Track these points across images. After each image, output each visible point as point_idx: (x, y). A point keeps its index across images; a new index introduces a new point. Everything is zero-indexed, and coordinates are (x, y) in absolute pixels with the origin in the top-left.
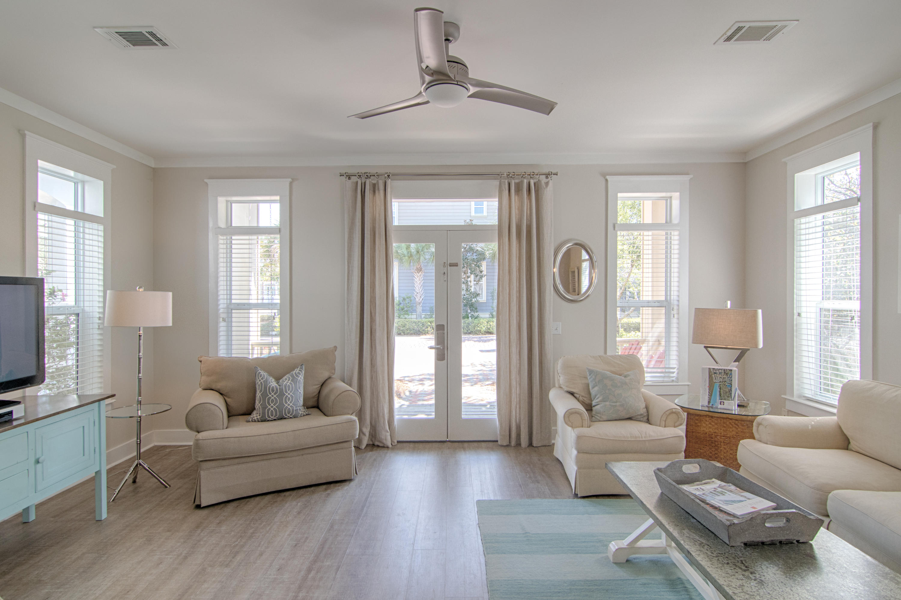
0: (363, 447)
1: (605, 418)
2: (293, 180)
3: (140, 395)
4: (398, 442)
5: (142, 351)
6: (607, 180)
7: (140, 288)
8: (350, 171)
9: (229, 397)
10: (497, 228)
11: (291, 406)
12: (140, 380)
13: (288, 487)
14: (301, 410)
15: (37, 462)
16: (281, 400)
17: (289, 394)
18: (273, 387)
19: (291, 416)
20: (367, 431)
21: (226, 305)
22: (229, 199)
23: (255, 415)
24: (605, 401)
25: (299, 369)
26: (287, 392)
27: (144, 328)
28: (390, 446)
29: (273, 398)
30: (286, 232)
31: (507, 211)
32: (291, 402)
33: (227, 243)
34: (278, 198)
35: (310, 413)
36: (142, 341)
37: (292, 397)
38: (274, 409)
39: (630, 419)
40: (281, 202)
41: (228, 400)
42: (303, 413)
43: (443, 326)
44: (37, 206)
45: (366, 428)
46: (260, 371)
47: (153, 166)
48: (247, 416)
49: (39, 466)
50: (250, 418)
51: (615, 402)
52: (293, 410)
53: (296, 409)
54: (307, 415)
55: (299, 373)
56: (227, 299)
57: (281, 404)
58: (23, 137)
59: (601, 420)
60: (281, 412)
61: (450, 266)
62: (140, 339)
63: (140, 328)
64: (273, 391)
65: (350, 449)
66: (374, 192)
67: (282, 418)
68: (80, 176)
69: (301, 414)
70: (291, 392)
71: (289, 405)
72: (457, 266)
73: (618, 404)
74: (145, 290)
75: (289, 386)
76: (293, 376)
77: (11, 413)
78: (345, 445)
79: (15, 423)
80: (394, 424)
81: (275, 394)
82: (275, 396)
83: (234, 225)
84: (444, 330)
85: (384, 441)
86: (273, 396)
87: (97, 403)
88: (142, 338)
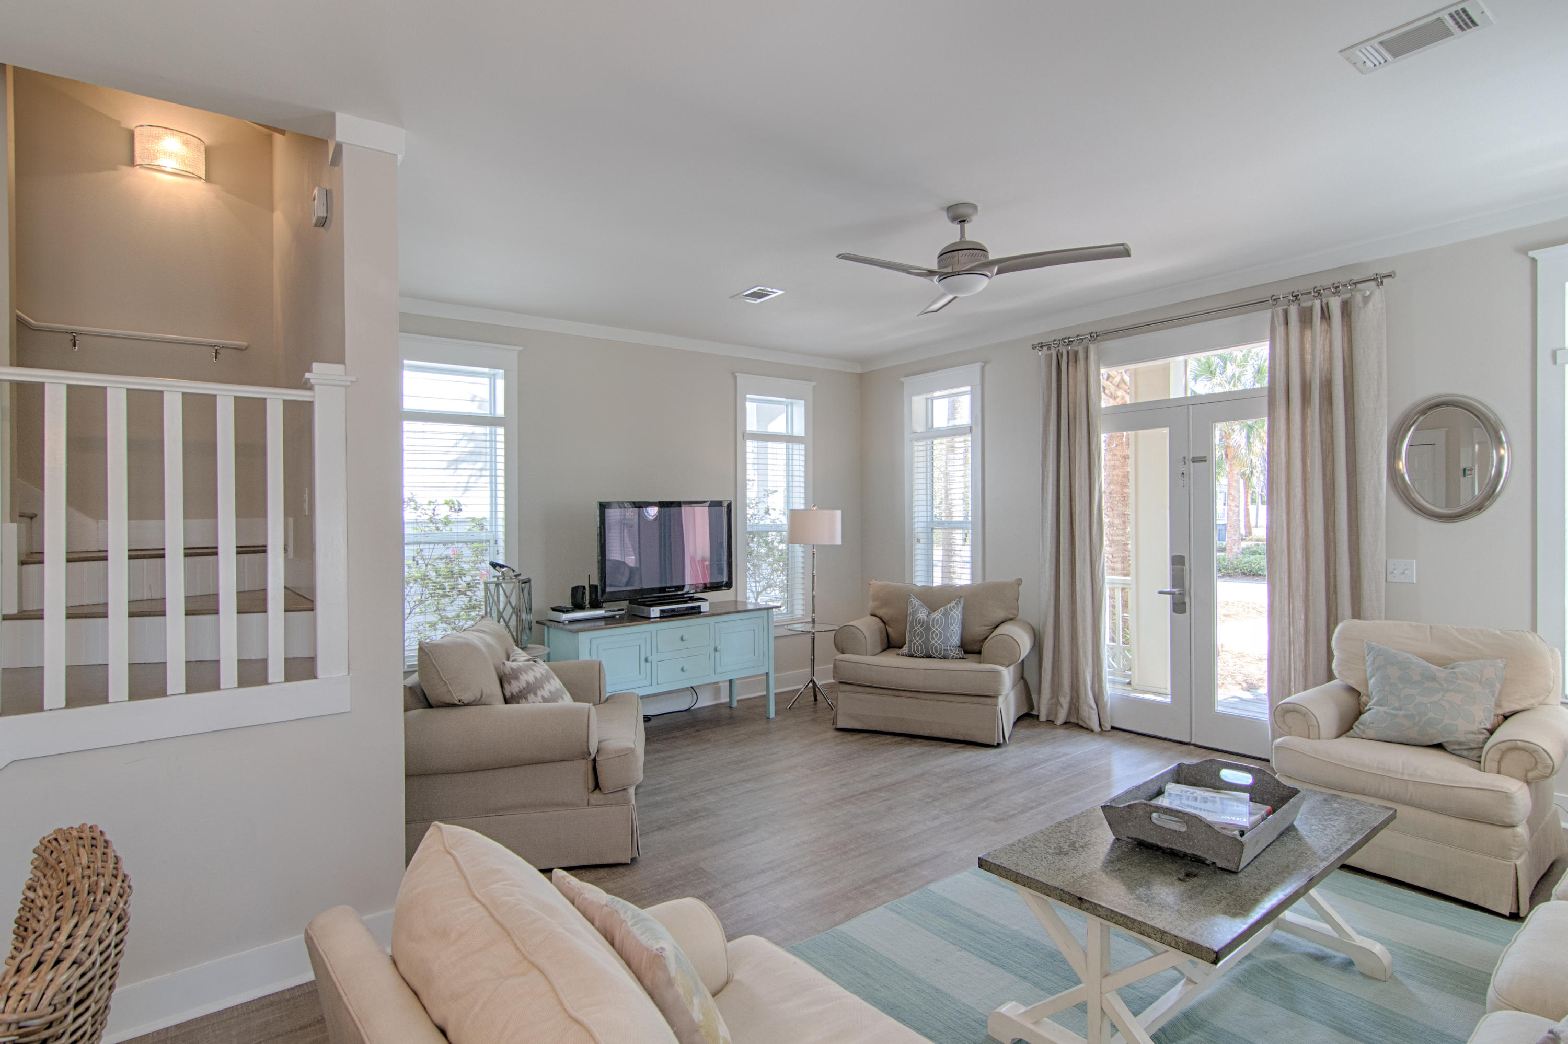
0: (1059, 721)
1: (1371, 733)
2: (985, 363)
3: (813, 612)
4: (1113, 728)
5: (815, 569)
6: (1534, 261)
7: (813, 506)
8: (1045, 340)
9: (889, 627)
10: (1267, 393)
11: (939, 644)
12: (813, 597)
13: (921, 733)
14: (955, 652)
15: (716, 650)
16: (927, 635)
17: (937, 629)
18: (920, 619)
19: (940, 656)
20: (1065, 701)
21: (925, 523)
22: (929, 395)
23: (905, 650)
24: (1381, 705)
25: (956, 602)
26: (934, 627)
27: (818, 546)
28: (1096, 728)
29: (918, 631)
30: (977, 430)
31: (1283, 361)
32: (939, 640)
33: (927, 450)
34: (968, 388)
35: (965, 657)
36: (815, 559)
37: (941, 634)
38: (920, 644)
39: (1439, 746)
40: (972, 393)
41: (889, 630)
42: (955, 655)
43: (1182, 558)
44: (745, 435)
45: (1065, 697)
46: (912, 600)
47: (859, 371)
48: (897, 650)
49: (717, 653)
50: (900, 651)
51: (1397, 709)
52: (941, 649)
53: (946, 648)
54: (960, 658)
55: (954, 607)
56: (927, 516)
57: (927, 638)
58: (735, 378)
59: (1364, 736)
60: (927, 649)
61: (1193, 462)
62: (814, 557)
63: (813, 546)
64: (919, 623)
65: (995, 707)
66: (1076, 362)
67: (930, 657)
68: (790, 400)
69: (953, 656)
70: (939, 627)
71: (936, 642)
72: (1205, 461)
73: (1401, 713)
74: (818, 509)
75: (938, 620)
76: (946, 610)
77: (699, 607)
78: (988, 700)
79: (702, 614)
80: (1103, 699)
81: (921, 627)
82: (921, 629)
83: (936, 426)
84: (1184, 565)
85: (1087, 721)
86: (919, 629)
87: (766, 611)
88: (815, 556)
